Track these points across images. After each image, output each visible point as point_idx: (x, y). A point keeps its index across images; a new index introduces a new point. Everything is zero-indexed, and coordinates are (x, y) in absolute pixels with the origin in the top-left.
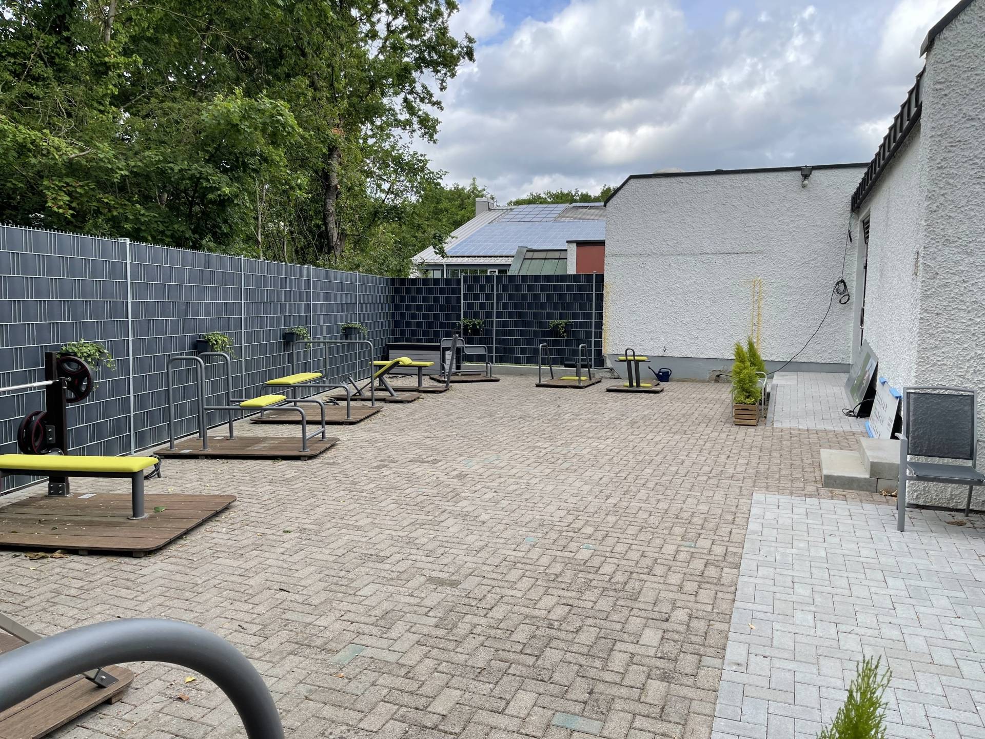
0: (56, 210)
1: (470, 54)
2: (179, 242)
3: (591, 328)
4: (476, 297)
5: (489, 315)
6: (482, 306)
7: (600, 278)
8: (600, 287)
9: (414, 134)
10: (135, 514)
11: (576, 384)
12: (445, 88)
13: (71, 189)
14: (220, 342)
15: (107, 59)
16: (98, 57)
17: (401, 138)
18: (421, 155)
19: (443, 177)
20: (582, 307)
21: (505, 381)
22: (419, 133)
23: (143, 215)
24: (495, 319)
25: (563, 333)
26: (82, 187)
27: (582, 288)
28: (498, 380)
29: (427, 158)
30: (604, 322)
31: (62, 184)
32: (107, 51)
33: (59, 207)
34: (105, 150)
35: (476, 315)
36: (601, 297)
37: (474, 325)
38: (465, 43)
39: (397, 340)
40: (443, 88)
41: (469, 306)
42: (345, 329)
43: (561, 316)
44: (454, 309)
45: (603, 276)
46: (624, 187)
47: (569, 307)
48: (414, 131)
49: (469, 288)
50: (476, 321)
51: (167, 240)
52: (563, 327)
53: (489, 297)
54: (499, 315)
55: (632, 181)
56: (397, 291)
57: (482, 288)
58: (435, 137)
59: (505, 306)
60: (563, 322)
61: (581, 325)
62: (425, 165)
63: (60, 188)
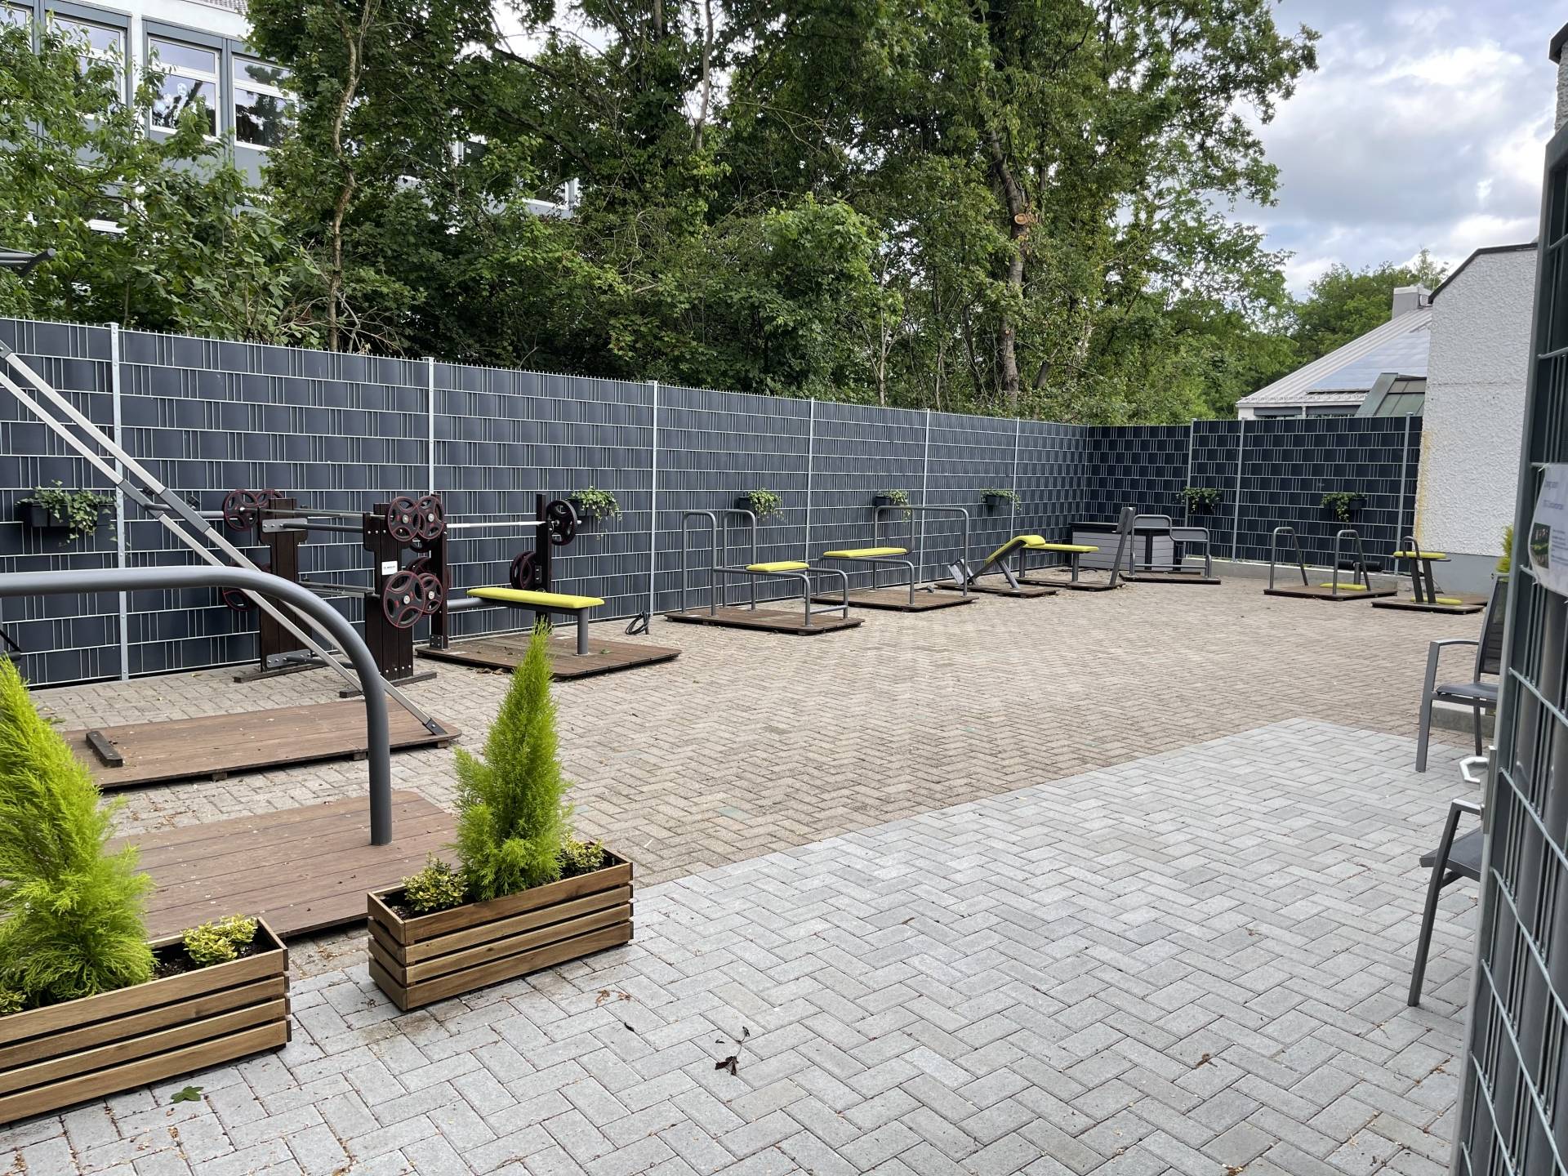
0: (616, 351)
1: (1309, 59)
2: (745, 385)
3: (1397, 507)
4: (1212, 455)
5: (1230, 483)
6: (1220, 468)
7: (1417, 423)
8: (1416, 439)
9: (1238, 195)
10: (579, 652)
11: (1330, 593)
12: (1270, 118)
13: (636, 328)
14: (763, 501)
15: (695, 172)
16: (687, 169)
17: (1211, 204)
18: (1248, 228)
19: (1286, 260)
20: (1384, 471)
21: (1228, 585)
22: (1246, 192)
23: (702, 354)
24: (1238, 490)
25: (1344, 513)
26: (646, 324)
27: (1386, 440)
28: (1218, 583)
29: (1258, 231)
30: (1417, 496)
31: (627, 323)
32: (696, 162)
33: (621, 349)
34: (667, 283)
35: (1209, 483)
36: (1415, 455)
37: (1202, 498)
38: (1299, 41)
39: (1092, 518)
40: (1267, 118)
41: (1201, 468)
42: (987, 497)
43: (1348, 486)
44: (1178, 472)
45: (1420, 419)
46: (1466, 270)
47: (1361, 470)
48: (1238, 190)
49: (1203, 441)
50: (1206, 491)
51: (729, 381)
52: (1344, 504)
53: (1231, 455)
54: (1245, 483)
55: (1481, 258)
56: (1097, 445)
57: (1222, 441)
58: (1273, 195)
59: (1256, 469)
60: (1346, 495)
61: (1381, 501)
62: (1253, 246)
63: (625, 327)
